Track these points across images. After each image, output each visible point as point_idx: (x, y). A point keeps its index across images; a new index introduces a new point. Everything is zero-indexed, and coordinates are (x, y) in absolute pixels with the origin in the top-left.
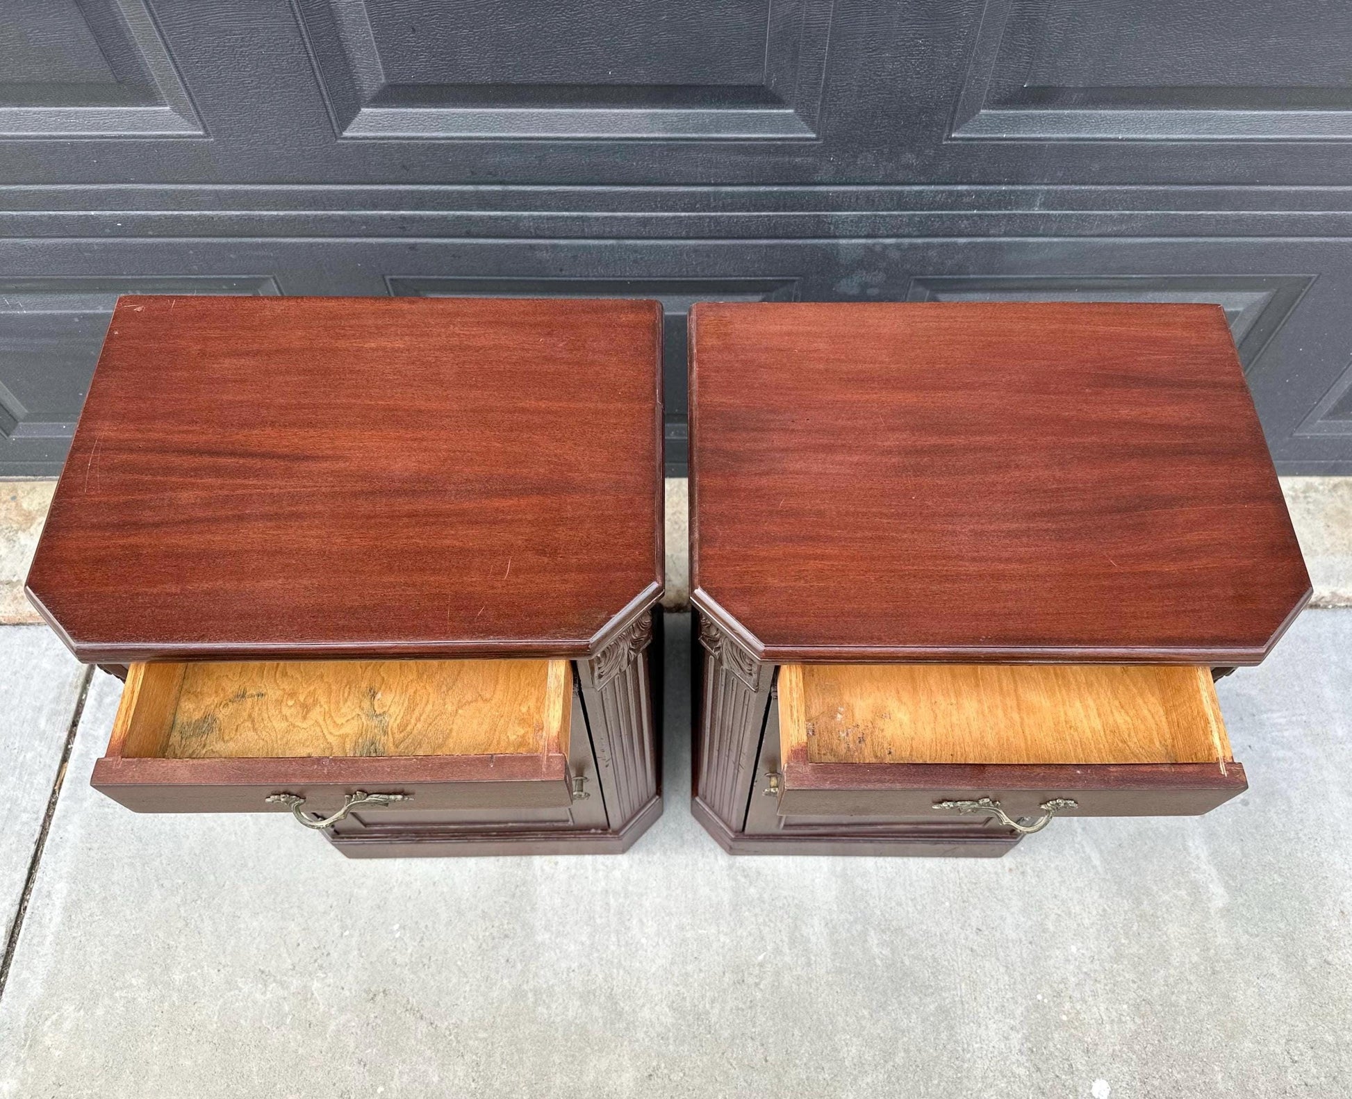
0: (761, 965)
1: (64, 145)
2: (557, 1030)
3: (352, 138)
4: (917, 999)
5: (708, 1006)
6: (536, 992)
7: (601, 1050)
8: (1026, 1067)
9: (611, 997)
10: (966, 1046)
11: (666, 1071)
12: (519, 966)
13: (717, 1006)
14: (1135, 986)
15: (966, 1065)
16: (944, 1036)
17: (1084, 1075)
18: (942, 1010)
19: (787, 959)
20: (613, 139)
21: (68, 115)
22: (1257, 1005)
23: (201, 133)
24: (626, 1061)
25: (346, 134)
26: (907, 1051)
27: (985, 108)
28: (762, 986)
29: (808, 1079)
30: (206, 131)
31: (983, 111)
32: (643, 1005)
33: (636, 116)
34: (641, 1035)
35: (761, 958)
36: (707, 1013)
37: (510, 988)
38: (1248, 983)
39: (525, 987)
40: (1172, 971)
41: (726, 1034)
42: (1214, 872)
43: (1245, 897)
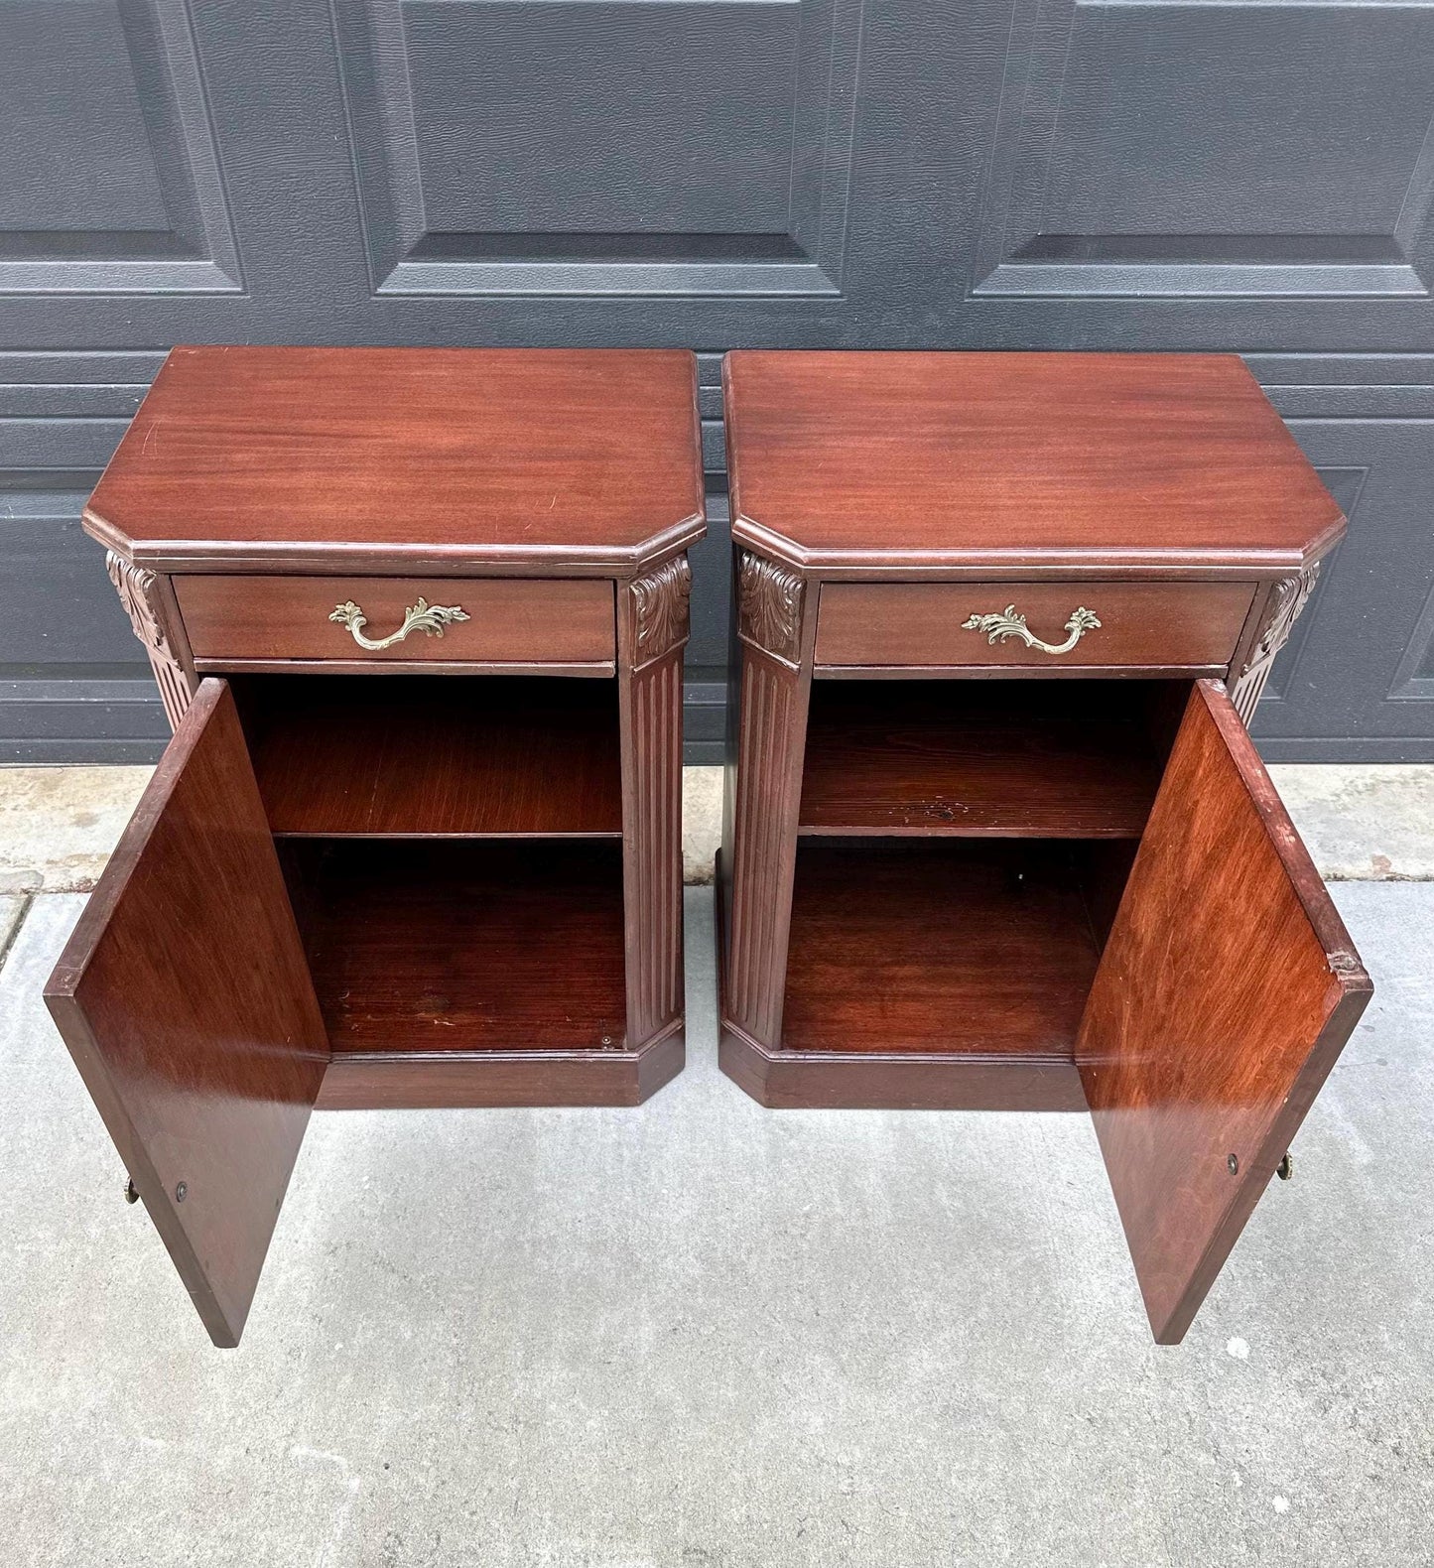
0: (807, 1216)
1: (103, 302)
2: (559, 1281)
3: (386, 295)
4: (1000, 1253)
5: (743, 1257)
6: (534, 1243)
7: (613, 1303)
8: (1142, 1324)
9: (625, 1247)
10: (1064, 1301)
11: (693, 1325)
12: (514, 1217)
13: (755, 1258)
14: (1270, 1242)
15: (1066, 1322)
16: (1037, 1290)
17: (1215, 1333)
18: (1029, 1262)
19: (838, 1210)
21: (114, 270)
22: (1423, 1262)
23: (239, 289)
24: (644, 1314)
25: (380, 290)
26: (991, 1306)
27: (1003, 263)
28: (808, 1237)
29: (870, 1334)
30: (245, 287)
31: (1001, 266)
32: (666, 1256)
33: (665, 271)
34: (662, 1287)
35: (807, 1208)
36: (743, 1263)
37: (503, 1239)
38: (1410, 1240)
39: (521, 1238)
40: (1314, 1227)
41: (766, 1285)
42: (1353, 1130)
43: (1394, 1154)
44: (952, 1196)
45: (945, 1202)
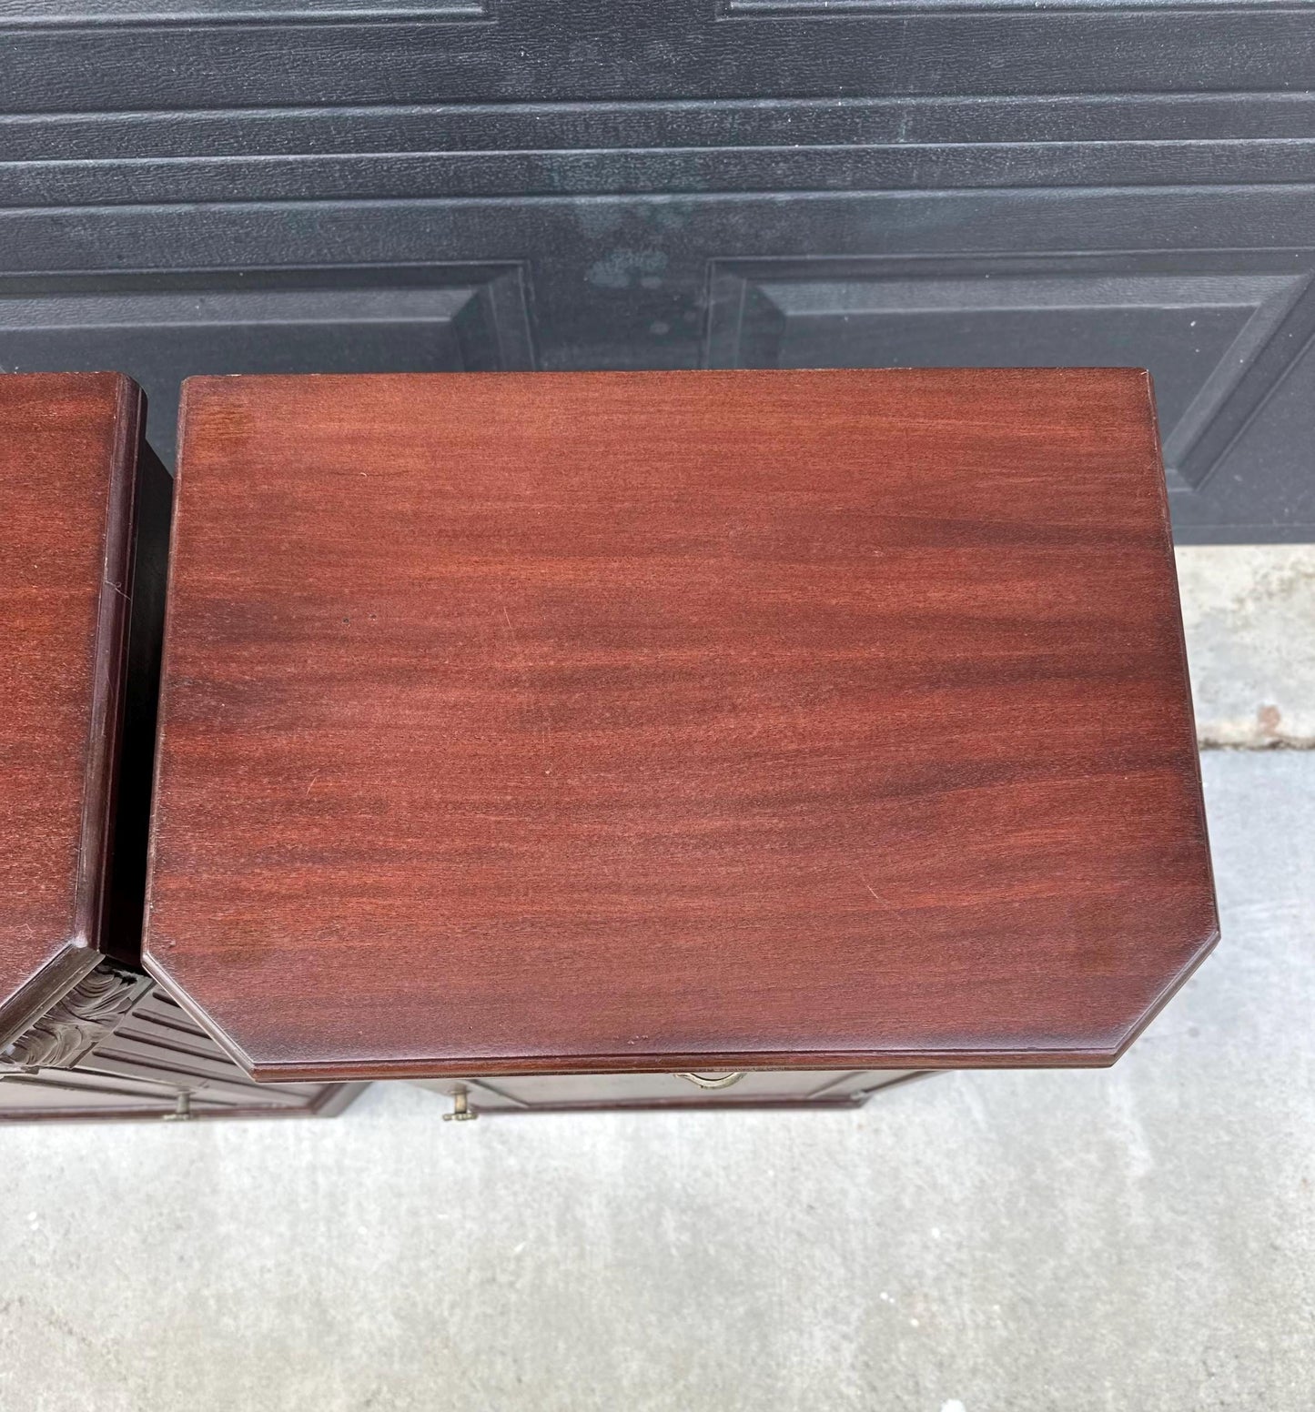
0: (519, 1259)
2: (247, 1346)
4: (721, 1300)
5: (446, 1314)
6: (219, 1298)
7: (304, 1371)
8: (857, 1386)
9: (318, 1303)
10: (781, 1359)
11: (389, 1396)
12: (197, 1265)
13: (458, 1311)
14: (1012, 1281)
15: (780, 1384)
16: (754, 1347)
17: (933, 1395)
18: (755, 1315)
19: (554, 1250)
20: (117, 25)
22: (1171, 1303)
24: (337, 1385)
26: (704, 1366)
28: (518, 1286)
29: (573, 1403)
32: (361, 1314)
34: (356, 1351)
35: (519, 1249)
36: (444, 1322)
37: (185, 1293)
38: (1164, 1275)
39: (206, 1292)
40: (1066, 1262)
41: (469, 1347)
42: (1138, 1129)
43: (1176, 1161)
44: (682, 1227)
45: (672, 1236)
